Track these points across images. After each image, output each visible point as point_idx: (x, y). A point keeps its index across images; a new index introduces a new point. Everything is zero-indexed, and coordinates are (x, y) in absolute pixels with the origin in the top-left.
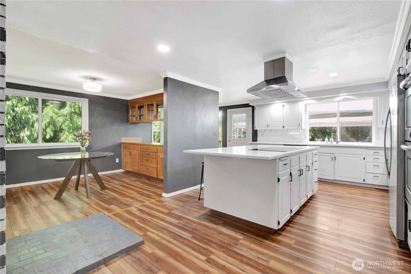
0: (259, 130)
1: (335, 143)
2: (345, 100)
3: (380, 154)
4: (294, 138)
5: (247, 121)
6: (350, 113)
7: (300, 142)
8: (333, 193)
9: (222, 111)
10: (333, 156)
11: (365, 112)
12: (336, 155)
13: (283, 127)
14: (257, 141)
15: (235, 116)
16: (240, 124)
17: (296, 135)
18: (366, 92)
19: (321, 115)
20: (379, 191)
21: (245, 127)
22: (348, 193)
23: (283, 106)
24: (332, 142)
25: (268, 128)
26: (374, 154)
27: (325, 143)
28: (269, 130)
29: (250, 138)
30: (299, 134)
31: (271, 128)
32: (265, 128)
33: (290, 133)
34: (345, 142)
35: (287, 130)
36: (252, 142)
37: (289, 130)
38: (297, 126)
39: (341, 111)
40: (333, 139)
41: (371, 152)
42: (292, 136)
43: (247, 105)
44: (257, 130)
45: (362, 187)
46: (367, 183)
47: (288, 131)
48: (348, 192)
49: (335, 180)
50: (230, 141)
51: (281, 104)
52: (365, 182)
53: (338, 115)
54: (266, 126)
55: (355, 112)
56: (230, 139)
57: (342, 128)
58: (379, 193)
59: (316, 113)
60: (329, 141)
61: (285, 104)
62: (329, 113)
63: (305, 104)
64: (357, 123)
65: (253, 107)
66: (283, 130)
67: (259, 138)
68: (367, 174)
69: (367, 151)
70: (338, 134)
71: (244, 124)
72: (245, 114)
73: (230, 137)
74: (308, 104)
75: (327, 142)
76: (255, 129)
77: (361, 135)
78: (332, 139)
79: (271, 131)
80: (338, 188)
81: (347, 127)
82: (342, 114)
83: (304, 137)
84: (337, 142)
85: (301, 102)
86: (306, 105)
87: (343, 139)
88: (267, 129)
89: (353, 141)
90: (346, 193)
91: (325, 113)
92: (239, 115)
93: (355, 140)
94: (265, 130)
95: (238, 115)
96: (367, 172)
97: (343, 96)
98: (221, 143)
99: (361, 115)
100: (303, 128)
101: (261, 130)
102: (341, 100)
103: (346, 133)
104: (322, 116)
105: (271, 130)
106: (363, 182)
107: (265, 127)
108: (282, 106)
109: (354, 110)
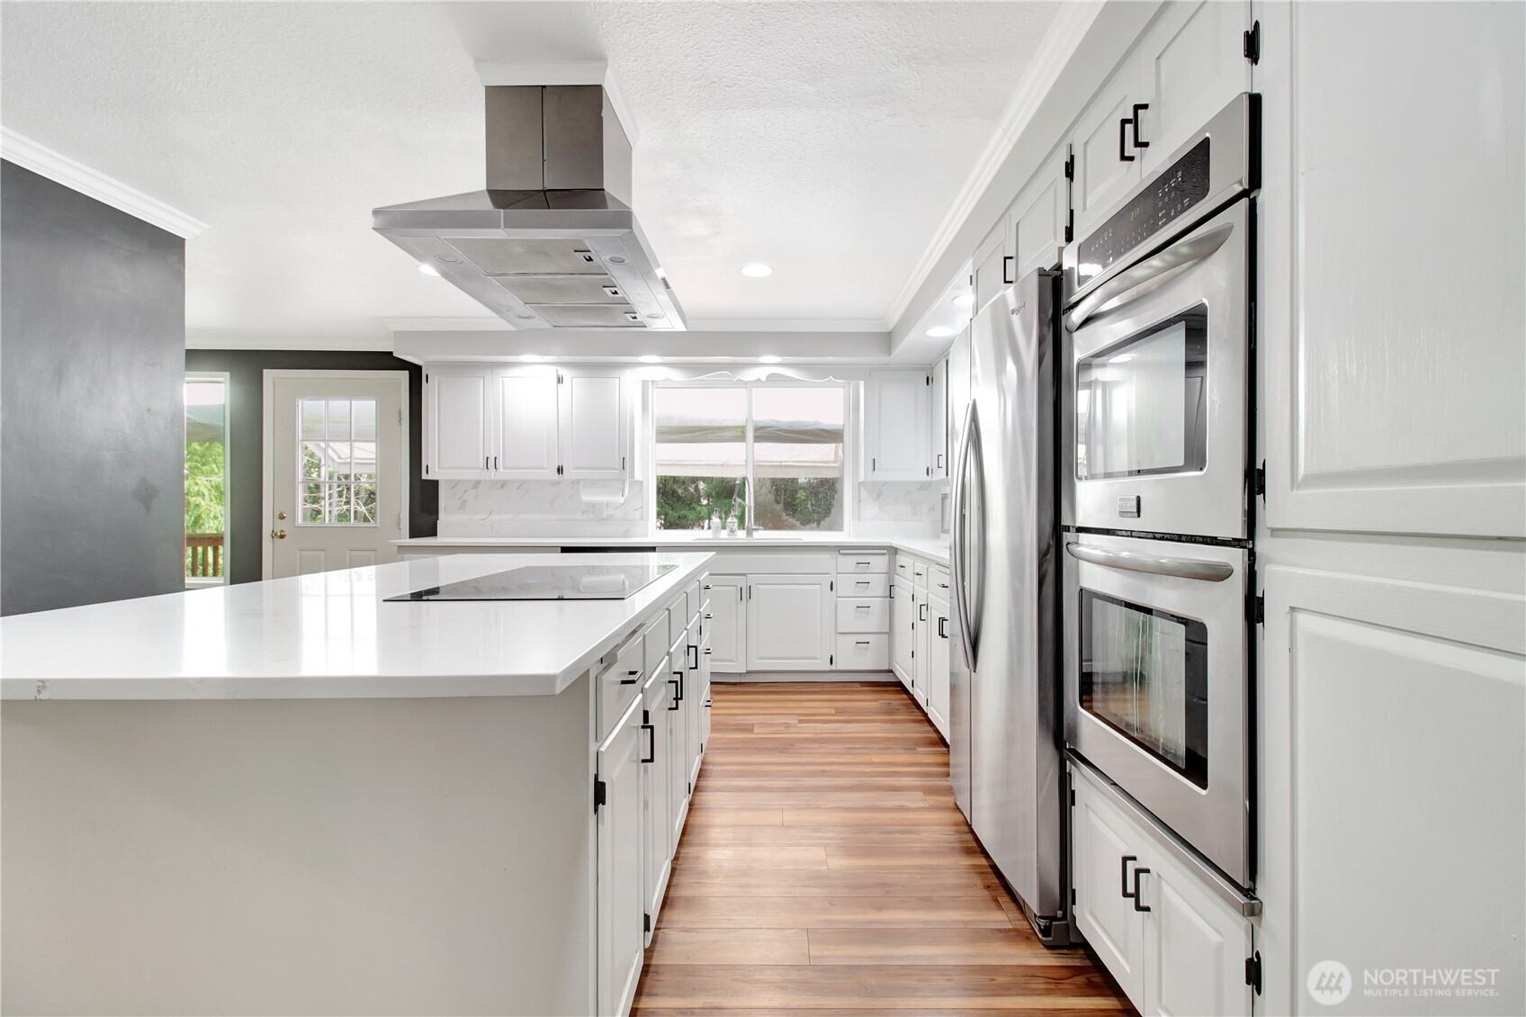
0: (447, 481)
1: (741, 535)
2: (774, 380)
3: (873, 568)
4: (603, 519)
5: (381, 436)
6: (780, 430)
7: (626, 534)
8: (759, 732)
9: (228, 374)
10: (741, 581)
11: (823, 430)
12: (752, 580)
13: (559, 469)
14: (433, 533)
15: (308, 408)
16: (342, 449)
17: (608, 504)
18: (831, 359)
19: (694, 432)
20: (873, 692)
21: (373, 470)
22: (801, 721)
23: (560, 380)
24: (732, 531)
25: (492, 474)
26: (858, 570)
27: (711, 537)
28: (495, 482)
29: (399, 519)
30: (622, 500)
31: (502, 473)
32: (474, 475)
33: (587, 497)
34: (770, 529)
35: (576, 483)
36: (410, 537)
37: (582, 482)
38: (615, 469)
39: (757, 422)
40: (735, 520)
41: (849, 562)
42: (593, 507)
43: (384, 361)
44: (437, 482)
45: (826, 685)
46: (839, 668)
47: (581, 486)
48: (799, 715)
49: (749, 672)
50: (282, 537)
51: (551, 372)
52: (833, 667)
53: (750, 435)
54: (482, 464)
55: (795, 428)
56: (281, 526)
57: (760, 483)
58: (876, 701)
59: (675, 423)
60: (724, 528)
61: (565, 373)
62: (717, 424)
63: (643, 382)
64: (781, 466)
65: (416, 373)
66: (558, 483)
67: (446, 517)
68: (841, 638)
69: (841, 559)
70: (750, 500)
71: (367, 451)
72: (374, 402)
73: (282, 518)
74: (653, 382)
75: (717, 531)
76: (424, 476)
77: (812, 504)
78: (732, 521)
79: (502, 486)
80: (763, 705)
81: (773, 479)
82: (759, 433)
83: (638, 512)
84: (749, 533)
85: (628, 371)
86: (645, 384)
87: (767, 519)
88: (487, 478)
89: (792, 527)
90: (793, 721)
91: (706, 424)
92: (339, 406)
93: (798, 524)
94: (477, 484)
95: (330, 402)
96: (839, 631)
97: (769, 363)
98: (225, 550)
99: (811, 438)
100: (638, 476)
101: (455, 484)
102: (764, 379)
103: (771, 497)
104: (697, 433)
105: (504, 484)
106: (828, 667)
107: (478, 468)
108: (555, 380)
109: (790, 422)
